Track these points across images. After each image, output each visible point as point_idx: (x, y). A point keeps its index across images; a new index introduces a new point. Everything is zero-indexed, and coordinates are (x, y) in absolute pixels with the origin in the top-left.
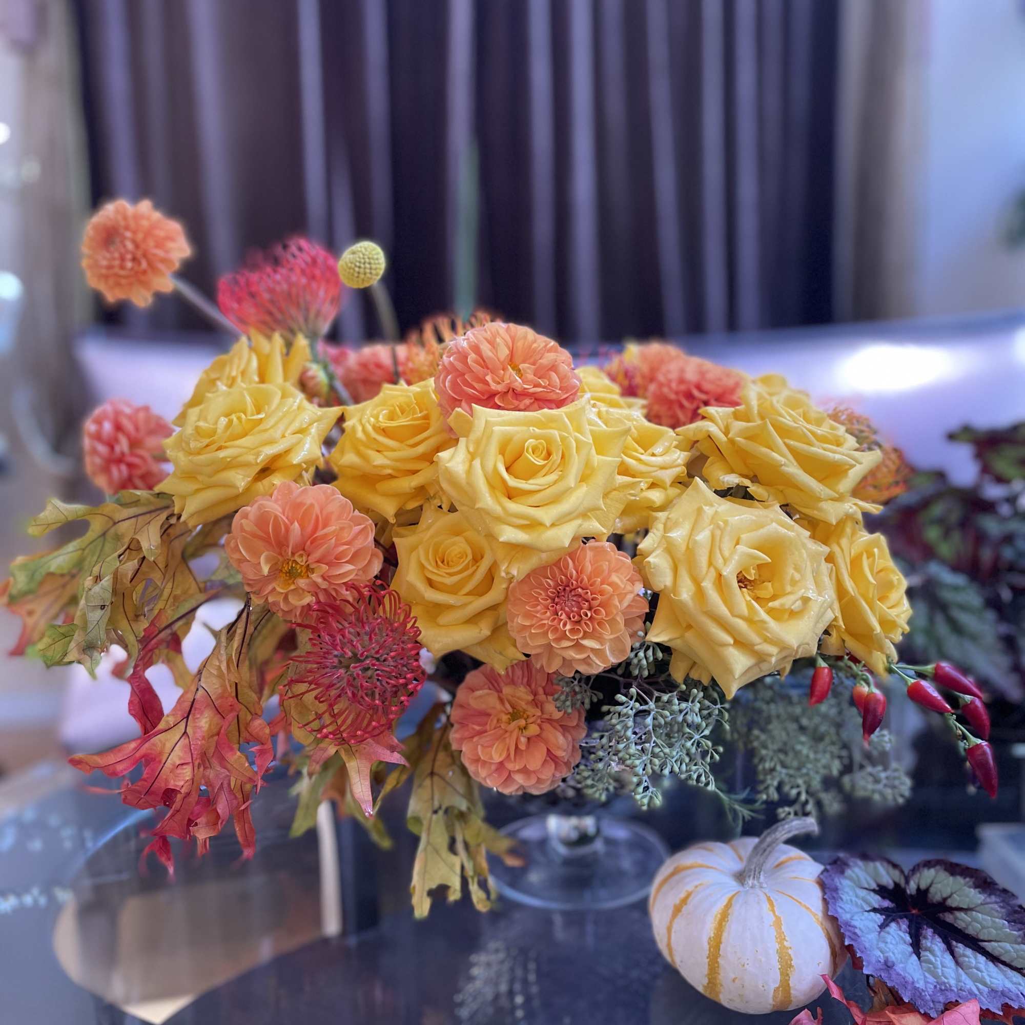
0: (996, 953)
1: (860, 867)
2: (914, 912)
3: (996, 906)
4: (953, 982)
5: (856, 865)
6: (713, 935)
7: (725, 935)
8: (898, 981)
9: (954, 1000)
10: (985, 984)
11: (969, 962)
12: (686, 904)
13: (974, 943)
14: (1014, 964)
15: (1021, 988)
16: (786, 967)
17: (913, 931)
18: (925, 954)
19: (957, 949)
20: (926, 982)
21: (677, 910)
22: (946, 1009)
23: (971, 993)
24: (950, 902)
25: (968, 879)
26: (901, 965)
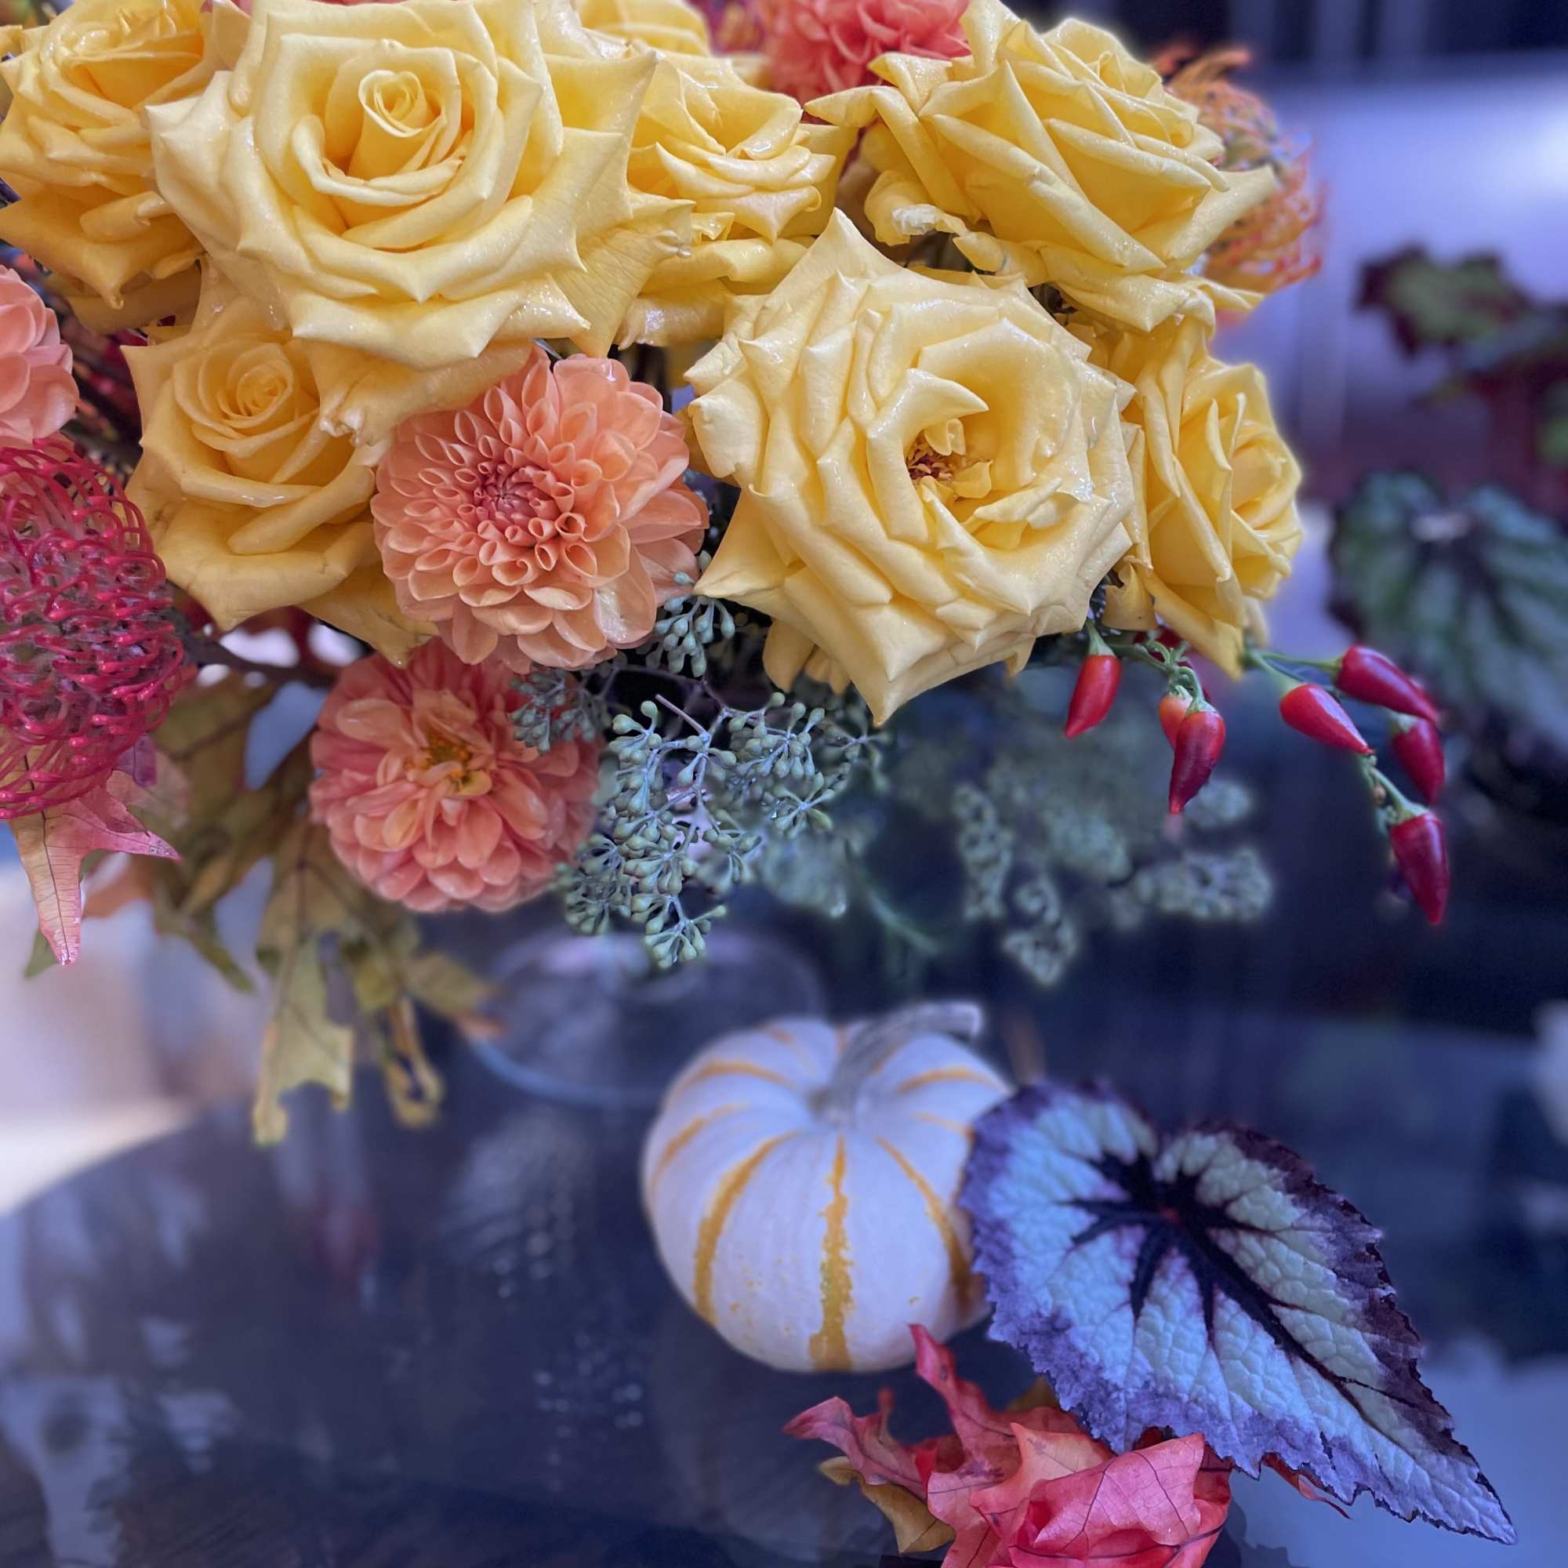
0: (1298, 1335)
1: (1073, 1111)
2: (1164, 1215)
3: (1320, 1239)
4: (1185, 1382)
5: (1065, 1106)
6: (709, 1216)
7: (729, 1219)
8: (1064, 1364)
9: (1165, 1427)
10: (1249, 1400)
11: (1235, 1345)
12: (686, 1144)
13: (1259, 1303)
14: (1329, 1365)
15: (1326, 1421)
16: (837, 1300)
17: (1146, 1258)
18: (1150, 1309)
19: (1220, 1311)
20: (1131, 1371)
21: (671, 1152)
22: (1142, 1444)
23: (1213, 1414)
24: (1237, 1211)
25: (1275, 1171)
26: (1090, 1328)
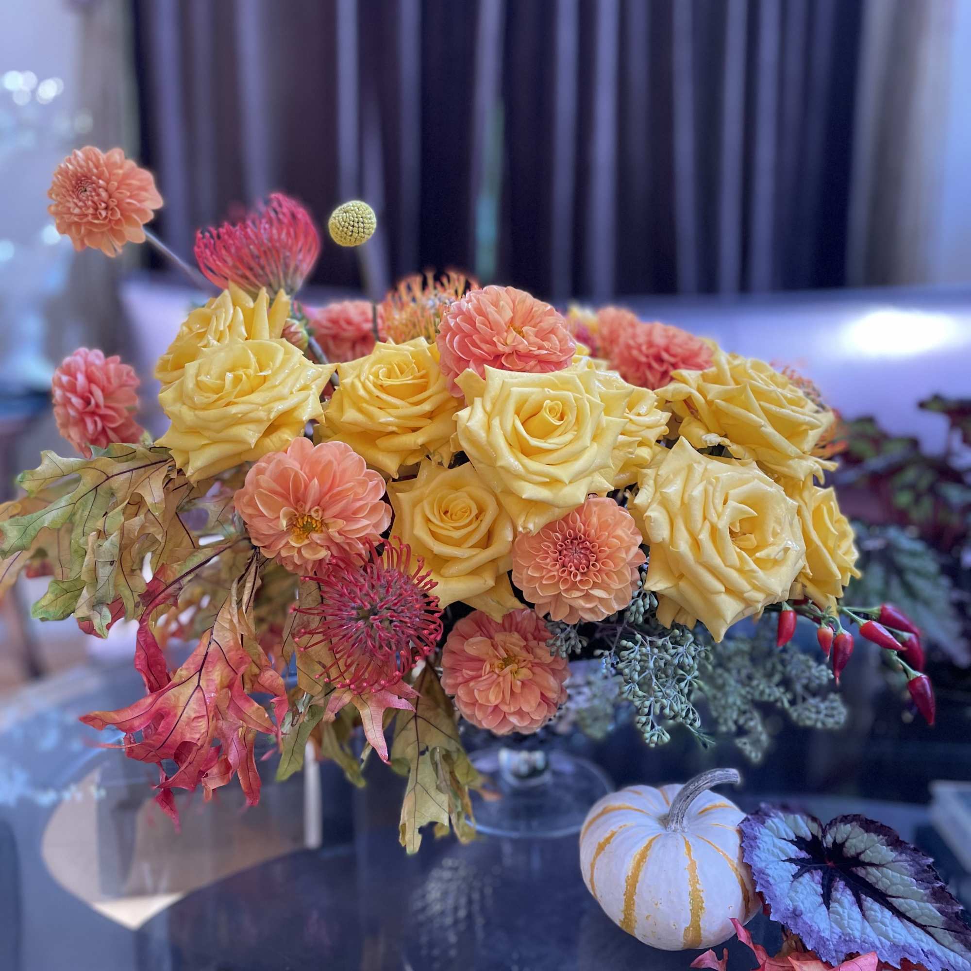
0: (902, 909)
1: (780, 818)
2: (829, 864)
3: (906, 864)
4: (857, 934)
5: (777, 816)
6: (630, 874)
7: (641, 875)
8: (804, 930)
9: (855, 952)
11: (876, 916)
12: (609, 843)
13: (882, 898)
14: (918, 921)
15: (923, 944)
16: (697, 909)
17: (826, 883)
18: (834, 905)
19: (865, 903)
20: (832, 932)
21: (601, 848)
22: (846, 960)
23: (873, 946)
24: (863, 858)
25: (881, 837)
26: (809, 915)
